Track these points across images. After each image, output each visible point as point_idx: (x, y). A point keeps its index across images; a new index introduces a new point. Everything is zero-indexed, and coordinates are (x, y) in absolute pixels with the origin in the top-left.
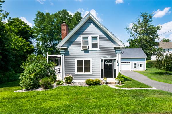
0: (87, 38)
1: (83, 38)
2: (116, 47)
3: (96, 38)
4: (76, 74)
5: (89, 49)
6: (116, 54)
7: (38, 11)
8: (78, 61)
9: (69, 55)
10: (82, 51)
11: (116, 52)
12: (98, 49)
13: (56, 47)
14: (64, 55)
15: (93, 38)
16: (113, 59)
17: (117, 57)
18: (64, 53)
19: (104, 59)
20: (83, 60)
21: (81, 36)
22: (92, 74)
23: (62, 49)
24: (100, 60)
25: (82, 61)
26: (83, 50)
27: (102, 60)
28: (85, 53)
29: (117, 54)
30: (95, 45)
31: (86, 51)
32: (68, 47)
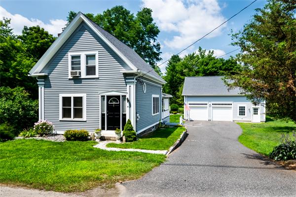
0: (79, 57)
1: (73, 57)
2: (125, 73)
3: (93, 56)
4: (60, 121)
5: (82, 77)
6: (126, 84)
7: (71, 12)
8: (64, 98)
9: (50, 87)
10: (70, 79)
11: (126, 82)
12: (97, 76)
13: (29, 74)
14: (43, 88)
15: (88, 56)
16: (121, 94)
17: (128, 91)
18: (43, 83)
19: (106, 94)
20: (72, 95)
21: (70, 54)
22: (86, 122)
23: (40, 77)
24: (100, 97)
25: (70, 97)
26: (72, 78)
27: (103, 97)
28: (75, 84)
29: (128, 86)
30: (91, 70)
31: (77, 79)
32: (49, 74)
